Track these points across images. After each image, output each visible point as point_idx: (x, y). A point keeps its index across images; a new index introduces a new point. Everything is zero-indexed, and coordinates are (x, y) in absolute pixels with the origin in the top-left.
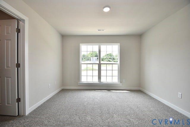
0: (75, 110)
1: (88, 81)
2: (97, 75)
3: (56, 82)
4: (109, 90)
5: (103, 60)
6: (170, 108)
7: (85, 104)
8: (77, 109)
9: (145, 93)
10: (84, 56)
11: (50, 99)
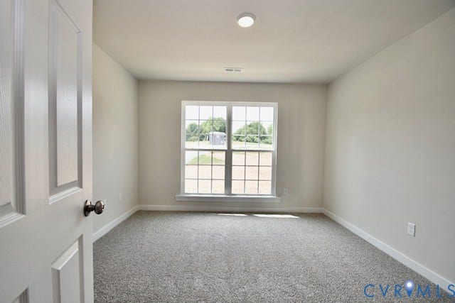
0: (166, 262)
1: (200, 192)
2: (224, 178)
3: (120, 194)
4: (250, 213)
5: (240, 138)
6: (388, 257)
7: (191, 249)
8: (171, 262)
9: (334, 221)
10: (193, 128)
11: (107, 235)
